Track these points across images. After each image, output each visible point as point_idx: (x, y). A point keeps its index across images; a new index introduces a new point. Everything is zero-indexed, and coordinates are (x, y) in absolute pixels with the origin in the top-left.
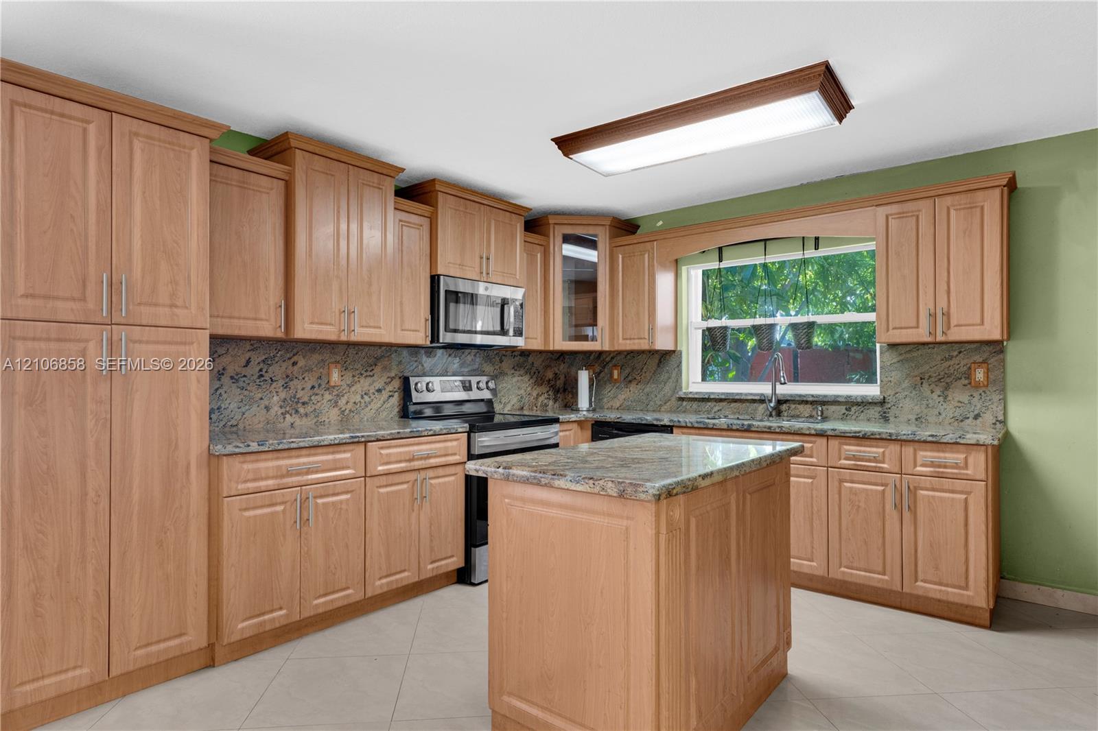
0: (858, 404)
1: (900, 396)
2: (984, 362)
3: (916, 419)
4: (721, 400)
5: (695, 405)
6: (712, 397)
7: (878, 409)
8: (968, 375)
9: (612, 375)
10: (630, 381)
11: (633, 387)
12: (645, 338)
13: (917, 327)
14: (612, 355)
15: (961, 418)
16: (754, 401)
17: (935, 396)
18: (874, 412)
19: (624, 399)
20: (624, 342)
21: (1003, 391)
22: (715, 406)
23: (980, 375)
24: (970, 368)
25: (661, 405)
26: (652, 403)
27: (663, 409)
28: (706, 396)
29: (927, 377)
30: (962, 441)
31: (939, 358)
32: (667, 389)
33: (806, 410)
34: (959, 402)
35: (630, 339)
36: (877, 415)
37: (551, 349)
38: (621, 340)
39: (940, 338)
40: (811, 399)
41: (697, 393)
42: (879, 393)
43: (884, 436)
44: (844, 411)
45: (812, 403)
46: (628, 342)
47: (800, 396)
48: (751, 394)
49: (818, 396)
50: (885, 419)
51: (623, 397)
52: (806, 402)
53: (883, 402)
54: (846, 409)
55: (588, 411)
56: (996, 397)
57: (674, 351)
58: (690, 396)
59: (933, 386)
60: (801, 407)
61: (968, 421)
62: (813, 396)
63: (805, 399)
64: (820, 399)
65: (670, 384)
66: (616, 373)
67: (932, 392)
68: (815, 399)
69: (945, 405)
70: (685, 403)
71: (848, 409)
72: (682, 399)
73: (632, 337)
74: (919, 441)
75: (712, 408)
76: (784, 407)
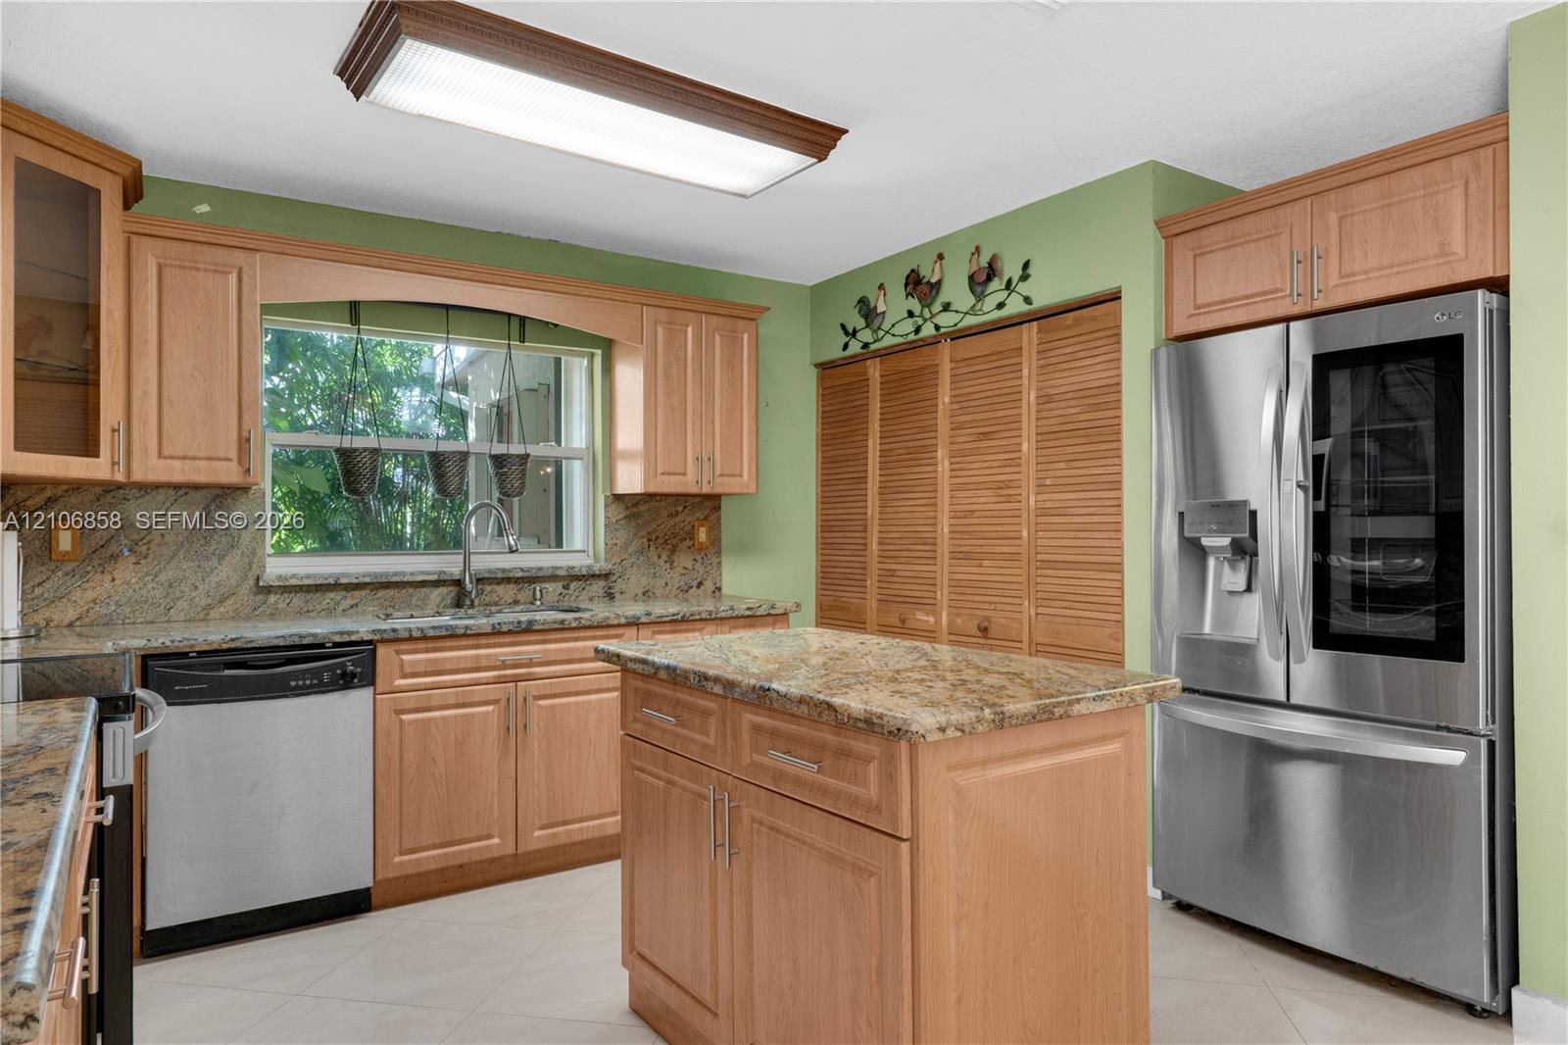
0: (578, 578)
1: (626, 564)
2: (706, 518)
3: (644, 594)
4: (358, 587)
5: (298, 600)
6: (344, 581)
7: (602, 583)
8: (691, 535)
9: (49, 541)
10: (114, 557)
11: (126, 572)
12: (230, 460)
13: (686, 473)
14: (48, 493)
15: (686, 588)
16: (423, 584)
17: (661, 562)
18: (597, 587)
19: (94, 601)
20: (162, 461)
21: (719, 553)
22: (344, 598)
23: (702, 535)
24: (693, 527)
25: (209, 607)
26: (182, 604)
27: (213, 614)
28: (332, 581)
29: (654, 538)
31: (666, 514)
34: (684, 568)
35: (184, 458)
36: (601, 592)
38: (152, 459)
40: (520, 574)
44: (560, 590)
45: (517, 581)
46: (177, 464)
47: (503, 570)
48: (422, 571)
49: (530, 569)
50: (611, 596)
51: (90, 595)
52: (508, 580)
53: (606, 576)
54: (564, 587)
55: (21, 638)
56: (715, 561)
58: (294, 582)
59: (660, 549)
60: (500, 589)
61: (692, 591)
62: (522, 569)
63: (511, 575)
64: (533, 573)
67: (659, 557)
68: (527, 574)
69: (671, 573)
70: (273, 598)
71: (566, 587)
72: (269, 590)
73: (191, 453)
75: (338, 603)
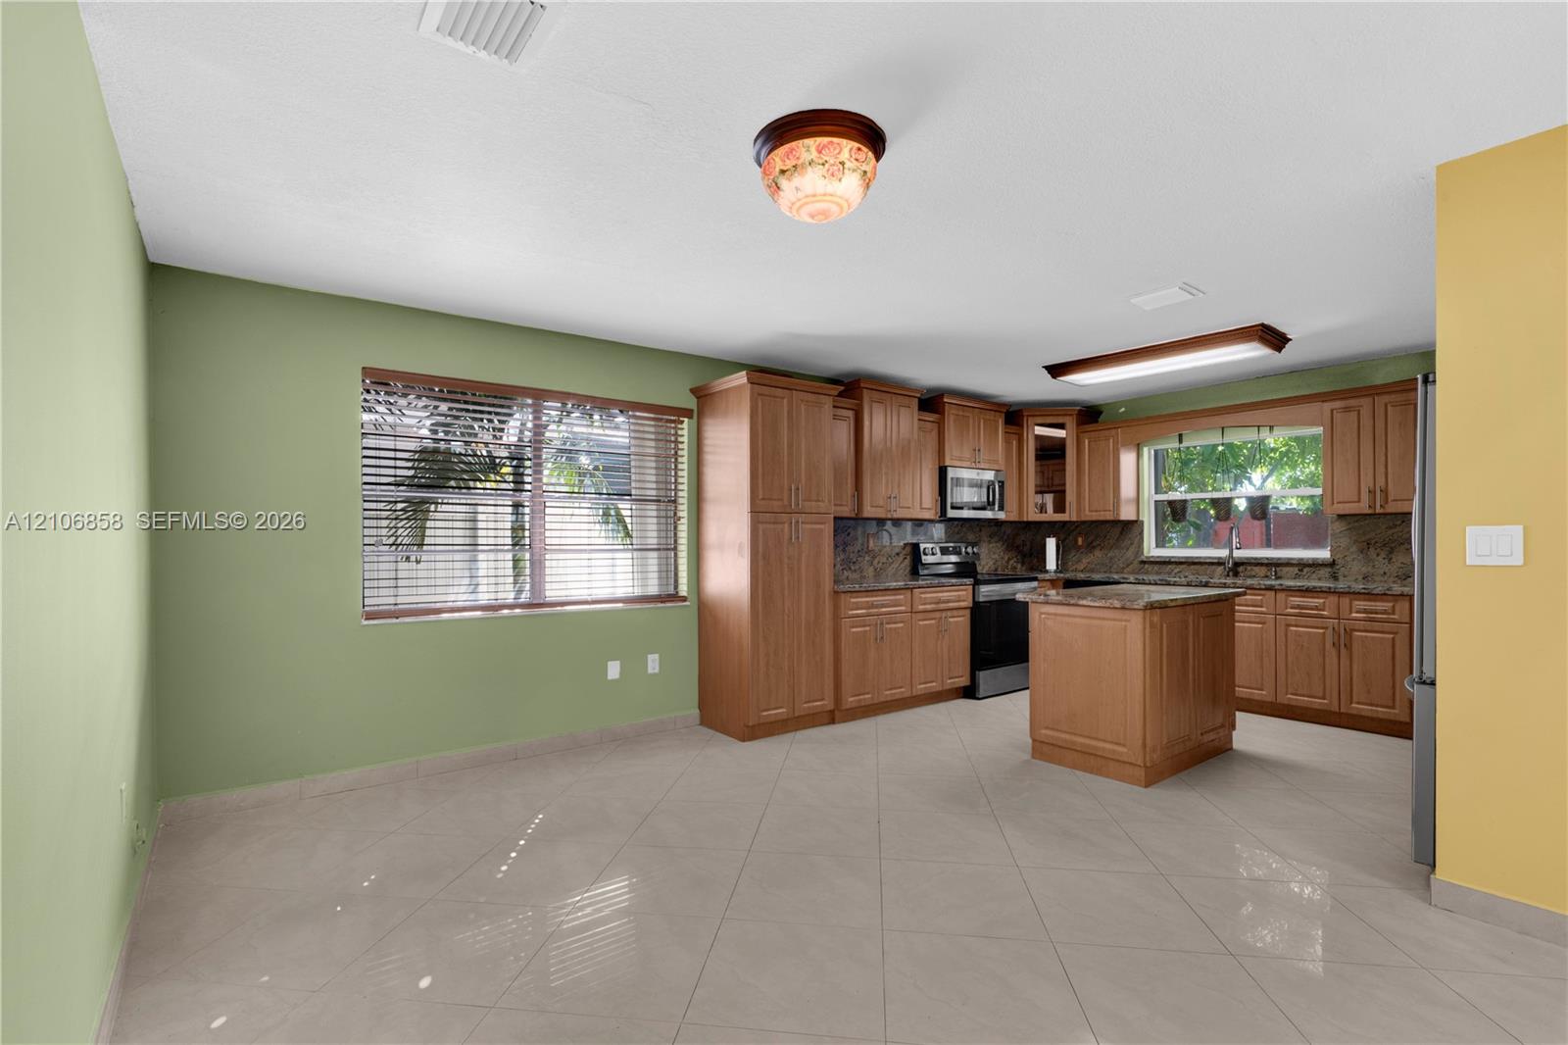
0: (1310, 566)
1: (1348, 559)
4: (1181, 563)
5: (1156, 568)
6: (1173, 560)
7: (1329, 569)
9: (1076, 541)
10: (1094, 547)
11: (1098, 553)
12: (1110, 510)
13: (1359, 501)
14: (1078, 525)
16: (1212, 564)
17: (1380, 558)
18: (1325, 572)
19: (1088, 563)
20: (1090, 513)
22: (1176, 568)
25: (1123, 568)
26: (1115, 566)
27: (1126, 571)
28: (1167, 560)
29: (1372, 543)
30: (1389, 593)
31: (1384, 527)
32: (1130, 554)
33: (1262, 571)
34: (1402, 563)
35: (1096, 511)
36: (1327, 575)
37: (1025, 520)
38: (1087, 512)
39: (1378, 510)
40: (1266, 561)
41: (1158, 557)
42: (1329, 556)
43: (1324, 589)
44: (1296, 571)
45: (1267, 565)
46: (1093, 513)
47: (1256, 559)
48: (1210, 558)
49: (1273, 559)
50: (1335, 578)
51: (1087, 560)
52: (1262, 564)
53: (1332, 564)
54: (1299, 569)
55: (1055, 572)
57: (1136, 521)
58: (1152, 559)
59: (1379, 550)
60: (1257, 569)
62: (1267, 559)
63: (1260, 561)
64: (1275, 561)
65: (1132, 550)
66: (1080, 541)
67: (1378, 555)
68: (1269, 561)
69: (1389, 566)
70: (1146, 566)
71: (1301, 570)
72: (1142, 562)
73: (1098, 509)
74: (1354, 593)
75: (1173, 570)
76: (1241, 569)
